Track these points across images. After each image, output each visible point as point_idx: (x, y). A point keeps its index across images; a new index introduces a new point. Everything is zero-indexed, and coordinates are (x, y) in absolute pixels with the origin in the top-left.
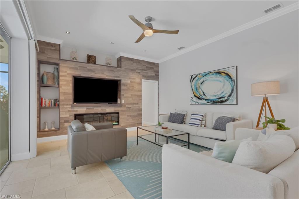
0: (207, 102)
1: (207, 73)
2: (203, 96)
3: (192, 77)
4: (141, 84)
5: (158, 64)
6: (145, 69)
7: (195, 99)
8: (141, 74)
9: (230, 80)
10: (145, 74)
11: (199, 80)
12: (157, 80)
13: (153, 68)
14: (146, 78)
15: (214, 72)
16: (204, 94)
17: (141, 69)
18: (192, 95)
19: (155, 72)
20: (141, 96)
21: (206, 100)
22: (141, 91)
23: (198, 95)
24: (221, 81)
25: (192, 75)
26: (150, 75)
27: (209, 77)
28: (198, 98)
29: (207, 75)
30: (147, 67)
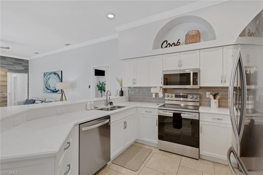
0: (51, 92)
1: (51, 73)
2: (49, 87)
3: (44, 74)
4: (7, 76)
5: (28, 60)
6: (12, 64)
7: (46, 89)
8: (6, 68)
9: (59, 79)
10: (11, 68)
11: (47, 76)
12: (26, 73)
13: (21, 64)
14: (12, 72)
15: (53, 73)
16: (50, 87)
17: (7, 64)
18: (45, 87)
19: (23, 66)
20: (6, 86)
21: (50, 90)
22: (6, 82)
23: (47, 87)
24: (56, 79)
25: (45, 73)
26: (18, 69)
27: (52, 75)
28: (47, 88)
29: (51, 74)
30: (14, 63)
